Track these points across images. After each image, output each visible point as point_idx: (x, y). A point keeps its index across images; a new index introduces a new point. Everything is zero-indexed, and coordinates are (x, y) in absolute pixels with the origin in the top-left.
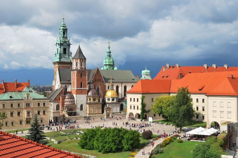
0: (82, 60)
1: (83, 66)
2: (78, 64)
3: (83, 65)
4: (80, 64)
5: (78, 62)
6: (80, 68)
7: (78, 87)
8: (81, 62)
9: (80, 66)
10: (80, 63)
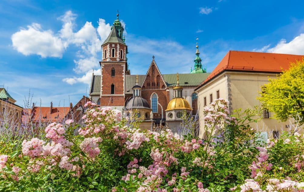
0: (113, 45)
1: (116, 56)
2: (107, 52)
3: (116, 53)
4: (110, 53)
5: (107, 50)
6: (110, 58)
7: (106, 93)
8: (113, 50)
9: (110, 56)
10: (110, 51)
